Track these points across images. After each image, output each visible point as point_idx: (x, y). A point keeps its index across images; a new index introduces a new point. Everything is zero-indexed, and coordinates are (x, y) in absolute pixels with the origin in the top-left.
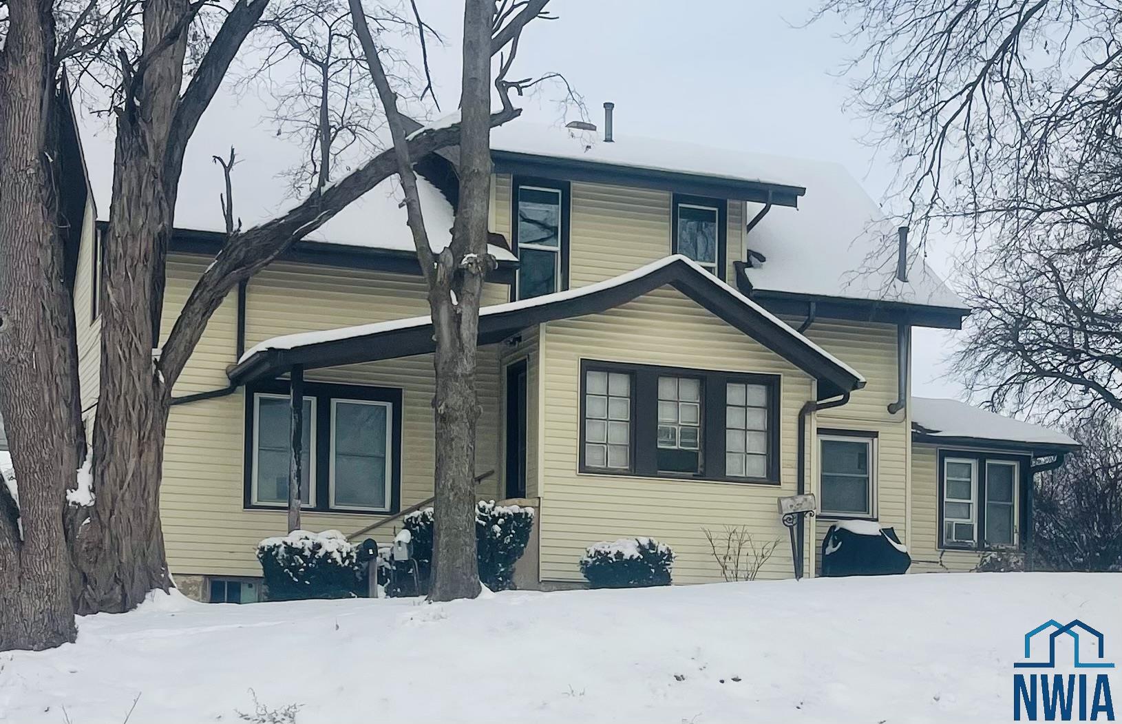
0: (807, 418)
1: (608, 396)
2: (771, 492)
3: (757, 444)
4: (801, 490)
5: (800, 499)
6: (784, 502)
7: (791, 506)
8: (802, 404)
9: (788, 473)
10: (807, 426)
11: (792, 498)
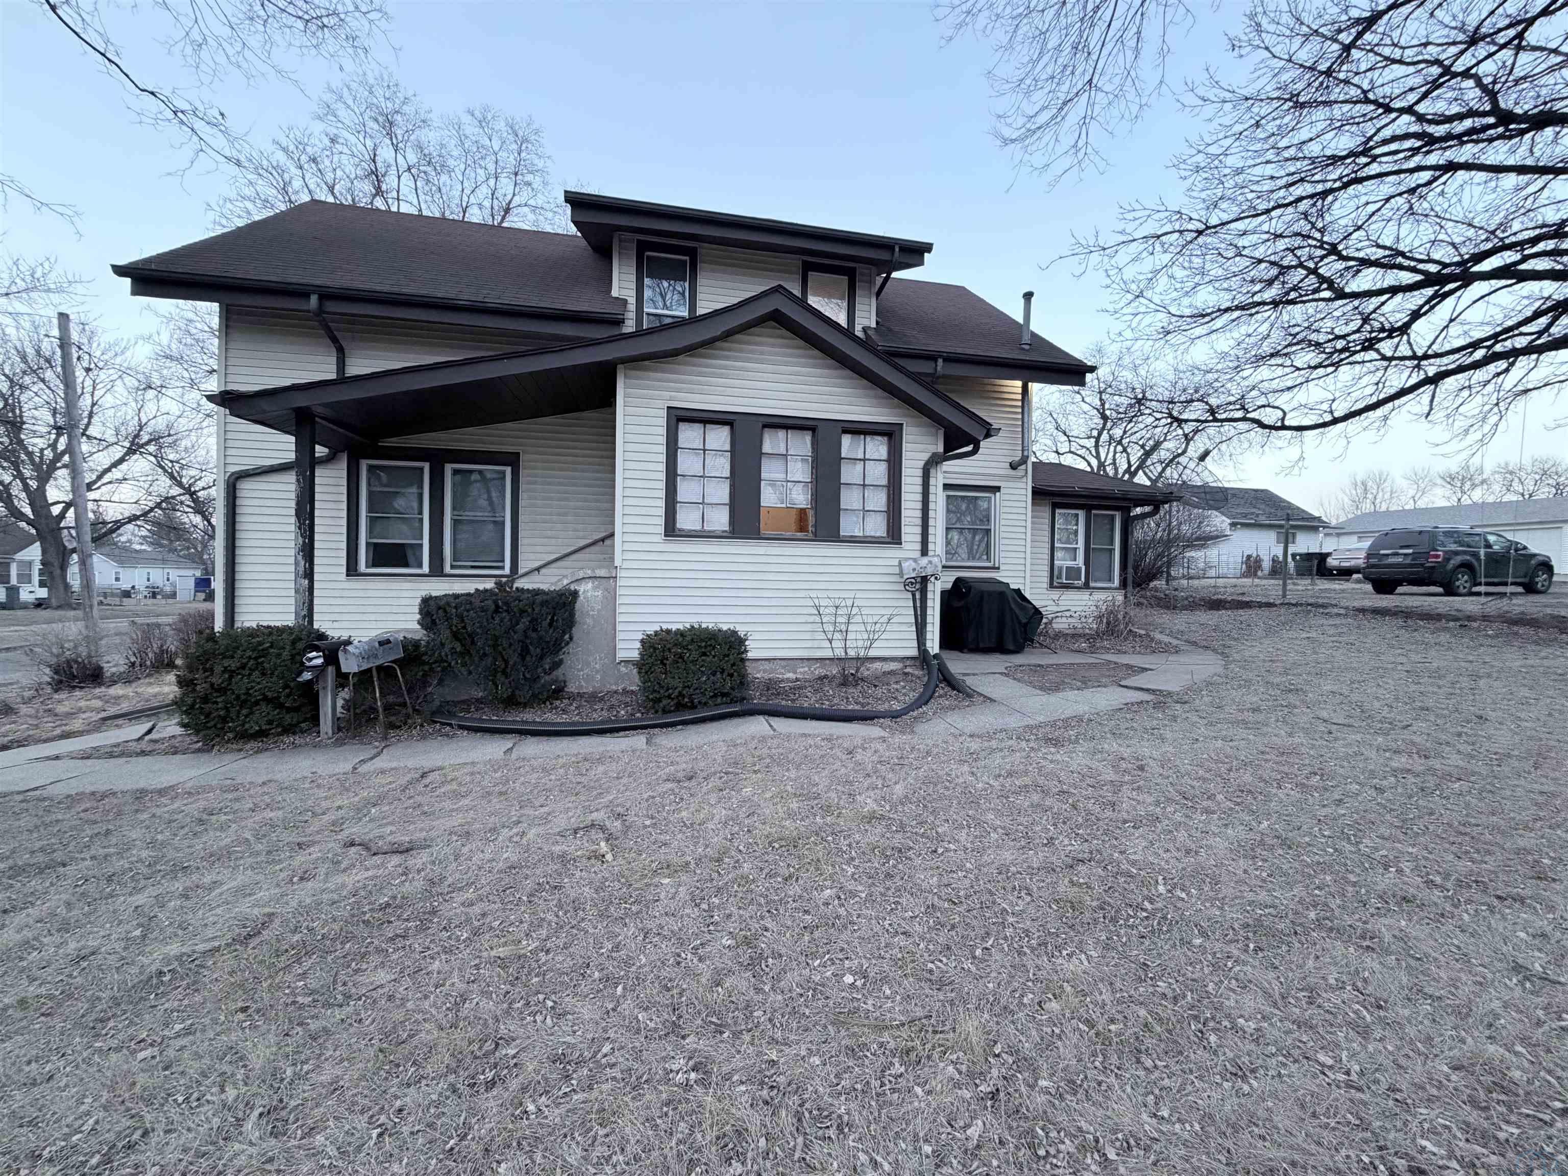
0: (932, 472)
1: (704, 450)
2: (891, 554)
3: (878, 500)
4: (924, 552)
5: (924, 561)
6: (905, 565)
7: (914, 570)
8: (926, 456)
9: (910, 532)
10: (932, 481)
11: (915, 560)
